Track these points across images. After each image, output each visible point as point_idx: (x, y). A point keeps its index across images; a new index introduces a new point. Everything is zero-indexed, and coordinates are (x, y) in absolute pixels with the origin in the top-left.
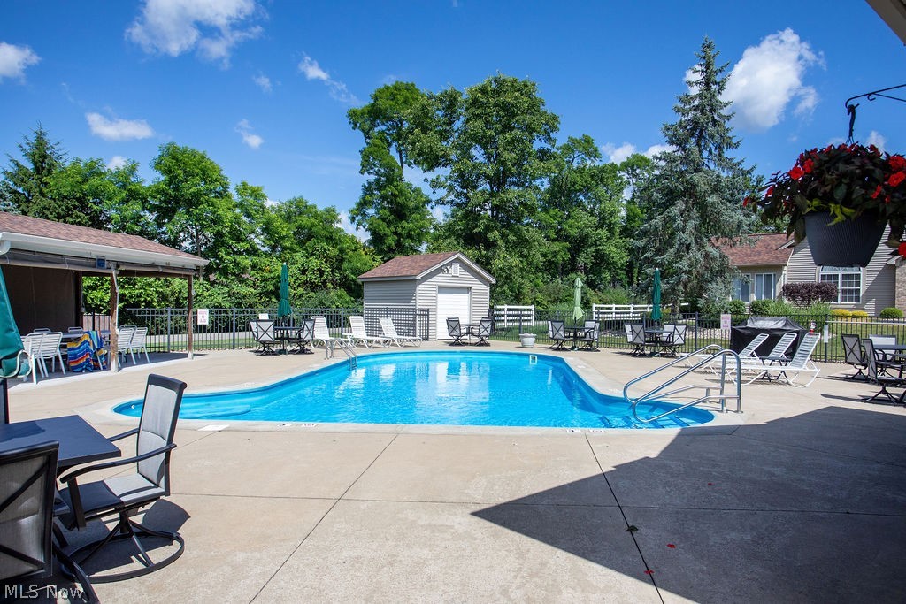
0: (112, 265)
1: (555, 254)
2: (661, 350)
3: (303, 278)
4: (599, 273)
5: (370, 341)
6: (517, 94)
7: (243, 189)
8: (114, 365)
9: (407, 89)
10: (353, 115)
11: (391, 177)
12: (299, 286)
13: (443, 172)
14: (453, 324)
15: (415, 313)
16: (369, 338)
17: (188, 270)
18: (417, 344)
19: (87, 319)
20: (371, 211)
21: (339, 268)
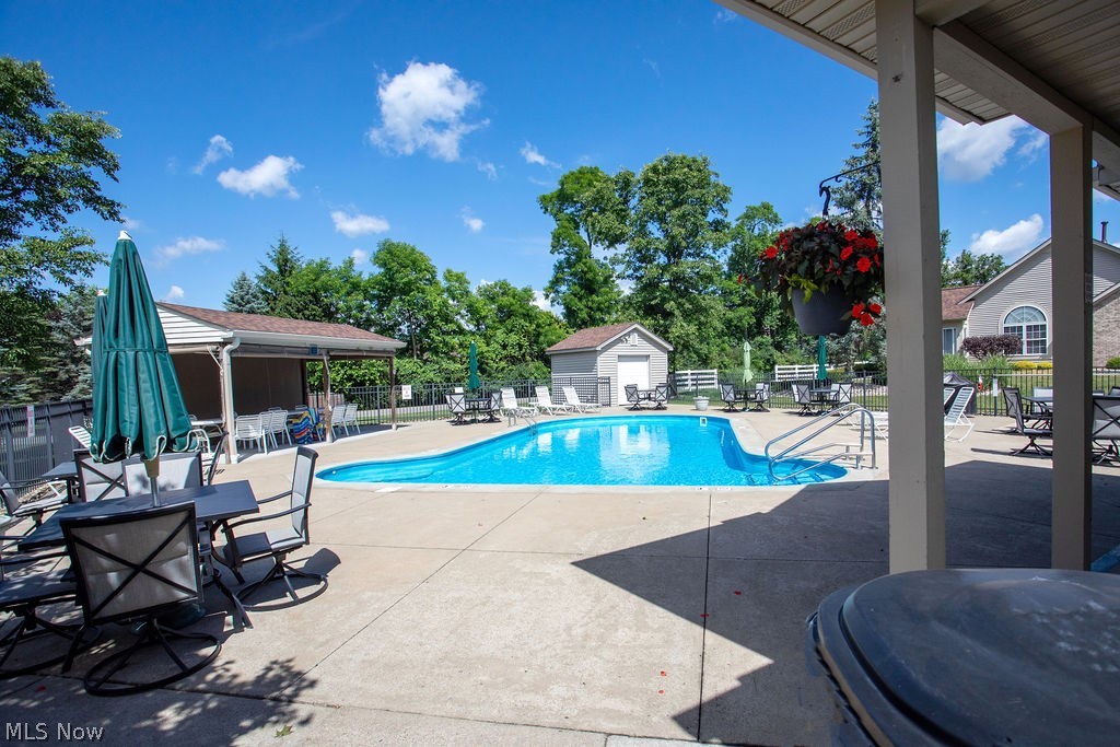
0: (324, 352)
1: (740, 319)
2: (827, 407)
3: (505, 352)
4: (785, 335)
5: (554, 409)
6: (686, 170)
7: (449, 275)
8: (328, 437)
9: (592, 173)
10: (543, 199)
11: (581, 255)
12: (501, 360)
13: (621, 249)
14: (631, 390)
15: (597, 382)
16: (555, 406)
17: (389, 352)
18: (598, 410)
19: (312, 398)
20: (563, 288)
21: (536, 342)
